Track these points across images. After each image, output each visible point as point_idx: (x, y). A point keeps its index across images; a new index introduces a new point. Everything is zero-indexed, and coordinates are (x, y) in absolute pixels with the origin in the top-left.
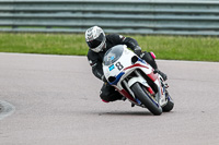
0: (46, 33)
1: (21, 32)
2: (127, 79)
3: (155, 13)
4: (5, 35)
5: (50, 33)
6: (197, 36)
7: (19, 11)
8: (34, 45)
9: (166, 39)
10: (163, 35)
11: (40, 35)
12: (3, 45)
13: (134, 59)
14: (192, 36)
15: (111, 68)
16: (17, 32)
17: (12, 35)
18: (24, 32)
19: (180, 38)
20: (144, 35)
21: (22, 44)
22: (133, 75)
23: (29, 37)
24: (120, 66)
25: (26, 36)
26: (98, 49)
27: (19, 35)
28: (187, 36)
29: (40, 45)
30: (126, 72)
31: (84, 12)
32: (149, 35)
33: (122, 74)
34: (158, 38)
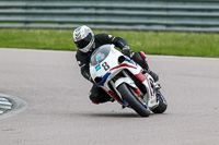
0: (58, 29)
1: (33, 28)
2: (114, 79)
3: (168, 10)
4: (18, 31)
5: (63, 29)
6: (210, 32)
7: (31, 8)
8: (46, 41)
9: (179, 35)
10: (176, 31)
11: (52, 31)
12: (15, 41)
13: (121, 59)
14: (205, 32)
15: (97, 69)
16: (29, 28)
17: (24, 31)
18: (37, 28)
19: (193, 34)
20: (156, 31)
21: (35, 41)
22: (121, 75)
23: (41, 34)
24: (106, 66)
25: (38, 32)
26: (86, 50)
27: (31, 31)
28: (199, 32)
29: (52, 41)
30: (112, 72)
31: (97, 8)
32: (162, 31)
33: (108, 74)
34: (170, 35)
